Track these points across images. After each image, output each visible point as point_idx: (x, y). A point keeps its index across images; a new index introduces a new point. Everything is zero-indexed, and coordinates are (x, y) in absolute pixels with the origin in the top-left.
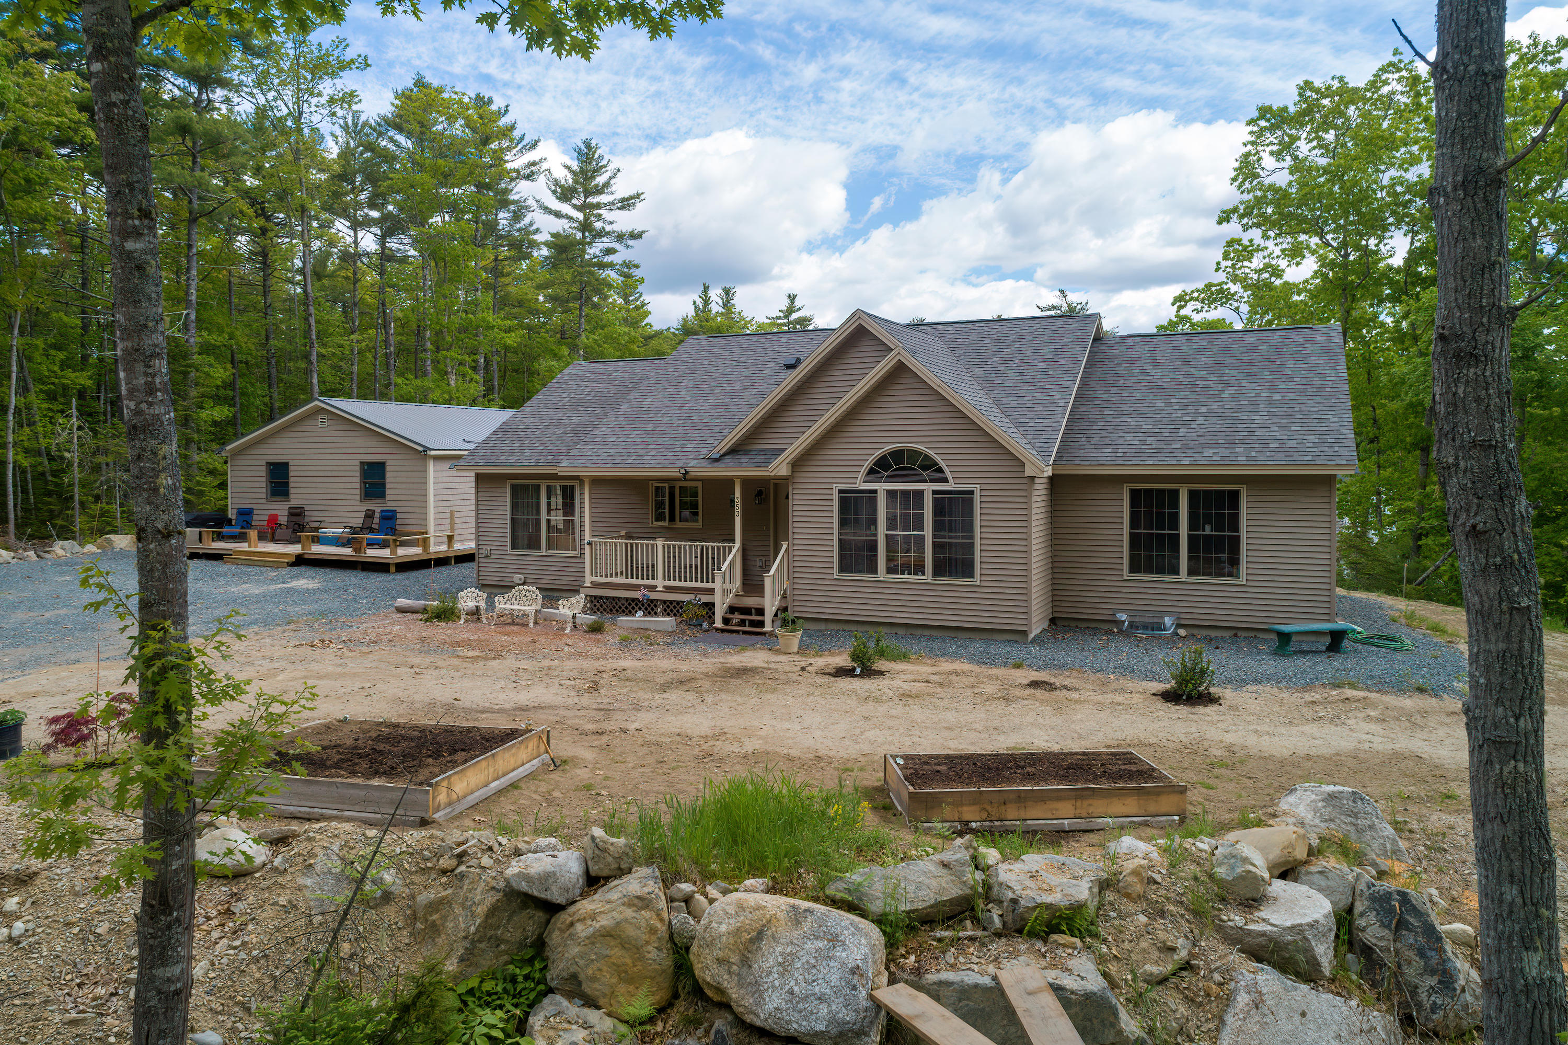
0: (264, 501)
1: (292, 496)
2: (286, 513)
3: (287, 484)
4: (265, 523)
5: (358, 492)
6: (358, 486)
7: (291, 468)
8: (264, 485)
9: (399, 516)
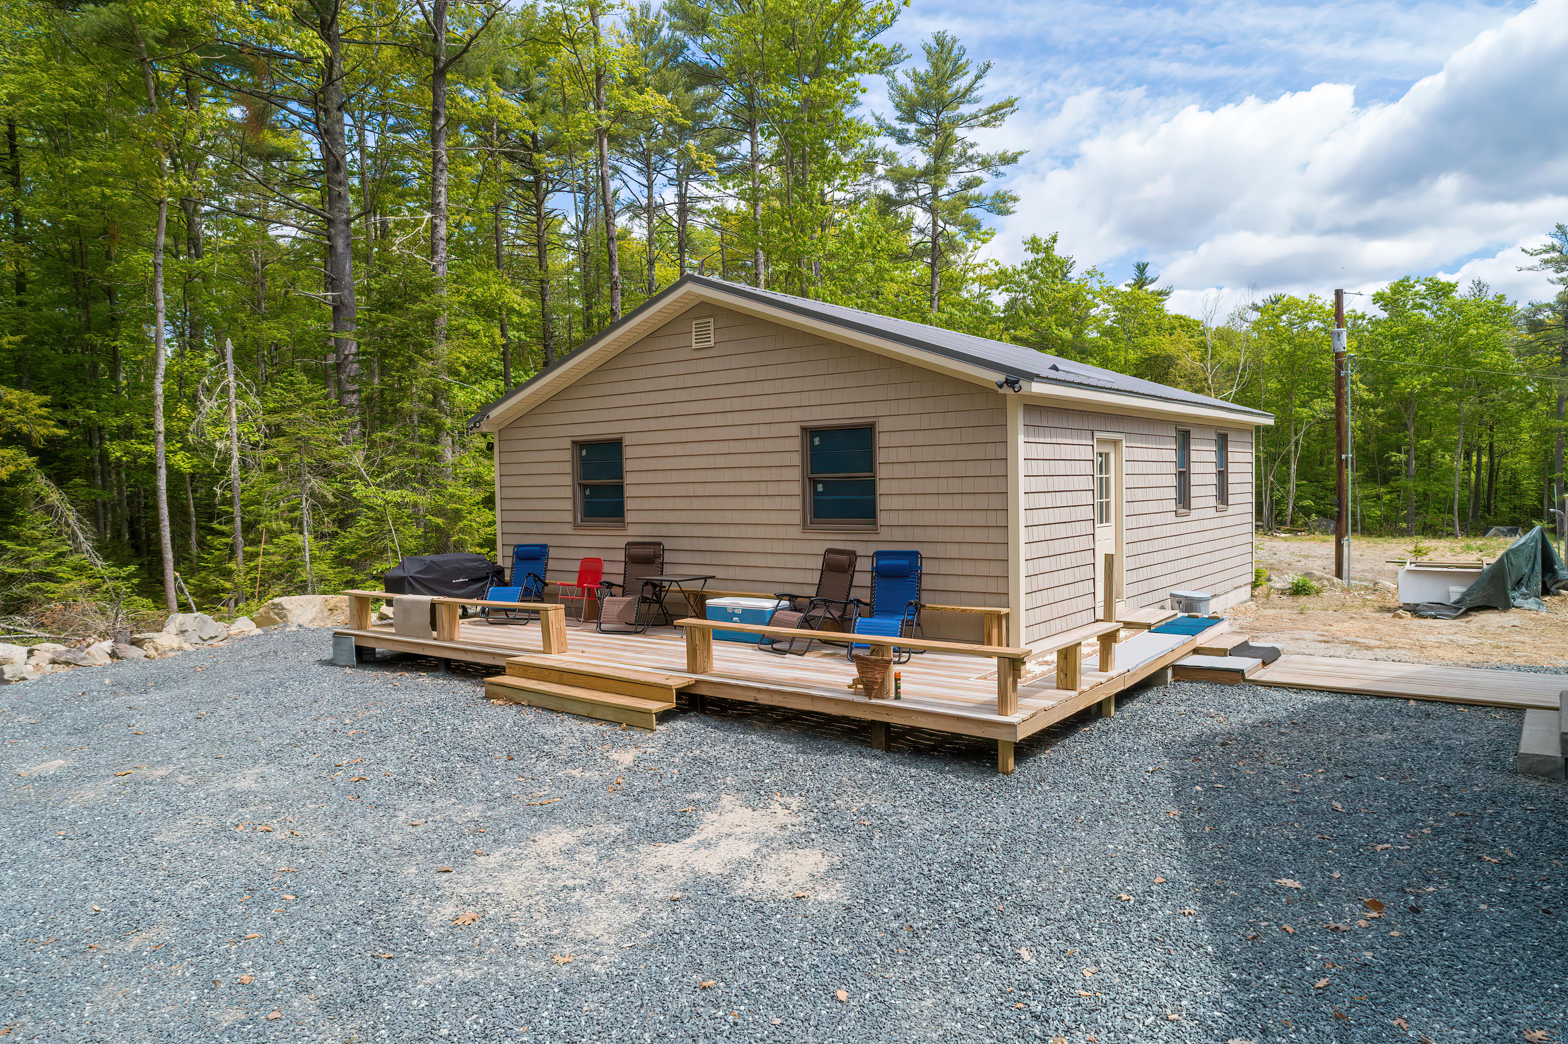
0: (568, 529)
1: (629, 517)
2: (621, 556)
3: (619, 490)
4: (573, 580)
5: (797, 503)
6: (796, 488)
7: (628, 452)
8: (569, 493)
9: (927, 567)
